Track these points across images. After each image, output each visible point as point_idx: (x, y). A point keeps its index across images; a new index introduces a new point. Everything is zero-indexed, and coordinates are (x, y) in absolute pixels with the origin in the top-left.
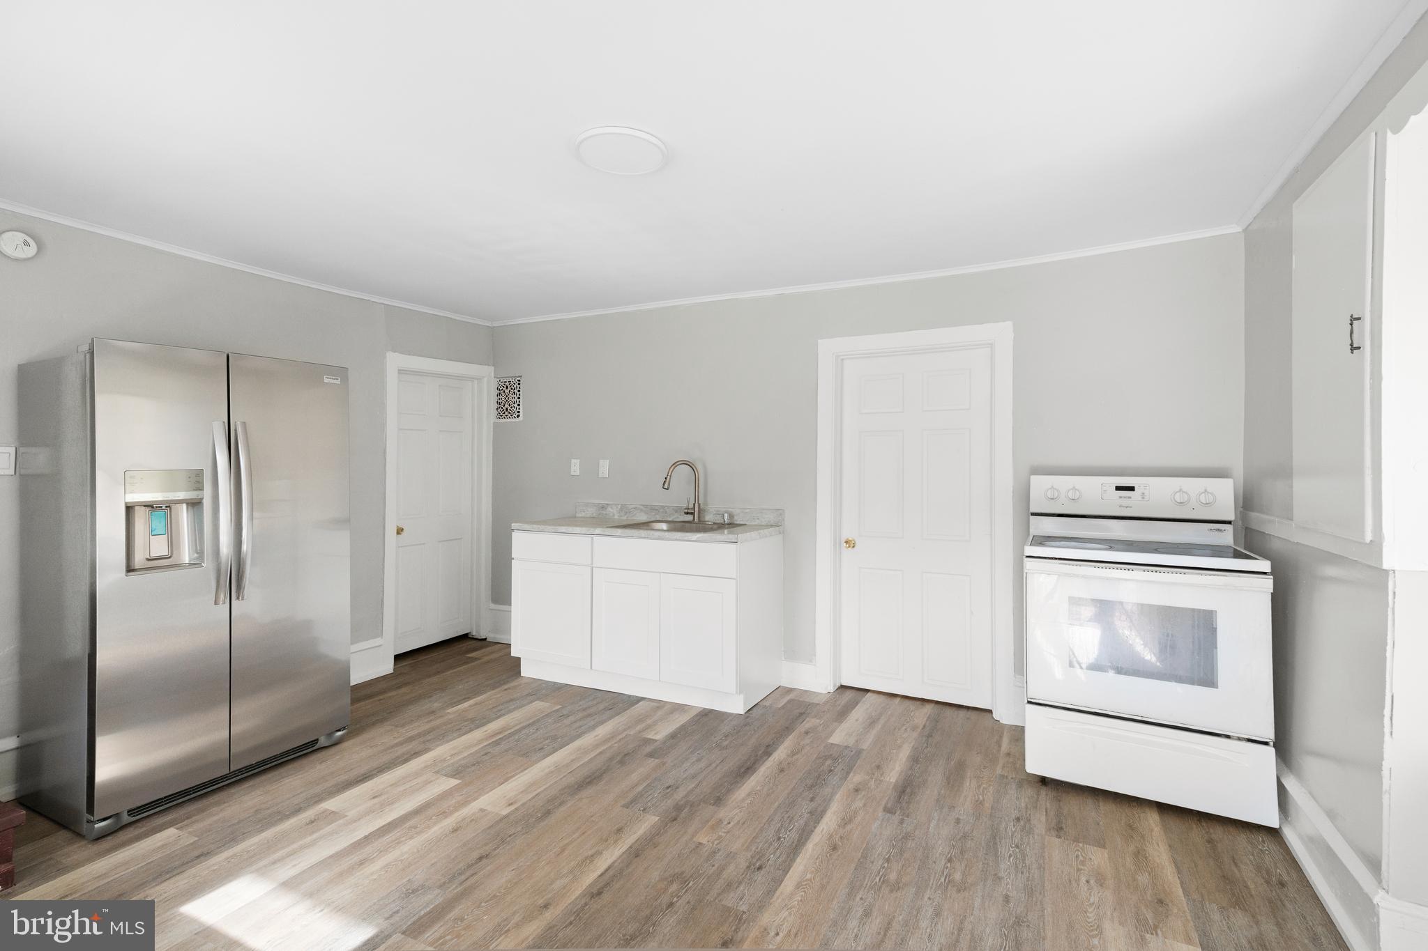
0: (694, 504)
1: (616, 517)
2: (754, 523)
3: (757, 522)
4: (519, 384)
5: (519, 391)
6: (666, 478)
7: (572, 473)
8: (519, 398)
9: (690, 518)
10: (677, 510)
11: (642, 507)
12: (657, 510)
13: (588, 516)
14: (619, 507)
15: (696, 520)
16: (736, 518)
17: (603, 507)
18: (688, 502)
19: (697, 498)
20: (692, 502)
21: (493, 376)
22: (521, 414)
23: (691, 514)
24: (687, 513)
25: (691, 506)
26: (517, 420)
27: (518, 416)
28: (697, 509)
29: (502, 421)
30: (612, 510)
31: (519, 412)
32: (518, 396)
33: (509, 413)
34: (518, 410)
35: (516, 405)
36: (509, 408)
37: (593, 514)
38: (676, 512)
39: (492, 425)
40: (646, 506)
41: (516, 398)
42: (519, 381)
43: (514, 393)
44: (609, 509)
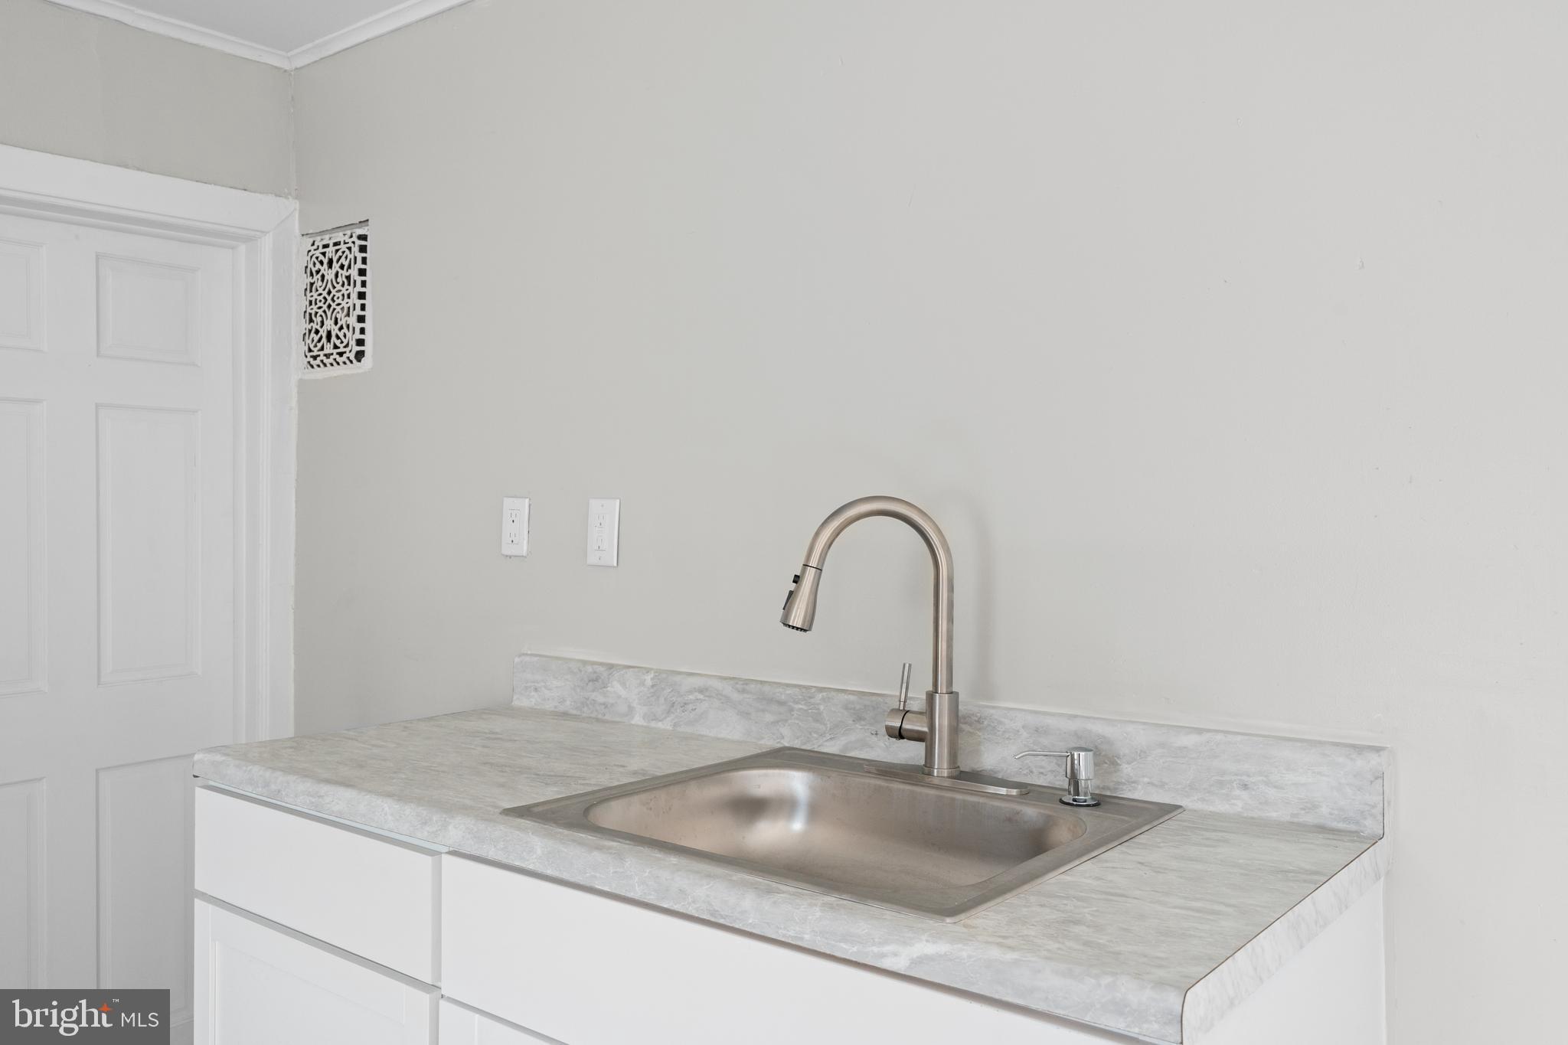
0: (931, 697)
1: (638, 720)
2: (1220, 807)
3: (1238, 804)
4: (363, 249)
5: (362, 272)
6: (797, 579)
7: (507, 550)
8: (362, 296)
9: (910, 753)
10: (862, 708)
11: (727, 689)
12: (781, 703)
13: (549, 706)
14: (648, 679)
15: (941, 768)
16: (1126, 769)
17: (596, 677)
18: (906, 683)
19: (941, 665)
20: (921, 685)
21: (297, 232)
22: (368, 348)
23: (918, 737)
24: (900, 734)
25: (917, 703)
26: (356, 368)
27: (360, 355)
28: (942, 720)
29: (320, 373)
30: (623, 692)
31: (360, 342)
32: (359, 288)
33: (336, 347)
34: (358, 336)
35: (352, 320)
36: (335, 330)
37: (563, 701)
38: (859, 718)
39: (295, 391)
40: (743, 684)
41: (354, 296)
42: (363, 237)
43: (348, 278)
44: (616, 687)
